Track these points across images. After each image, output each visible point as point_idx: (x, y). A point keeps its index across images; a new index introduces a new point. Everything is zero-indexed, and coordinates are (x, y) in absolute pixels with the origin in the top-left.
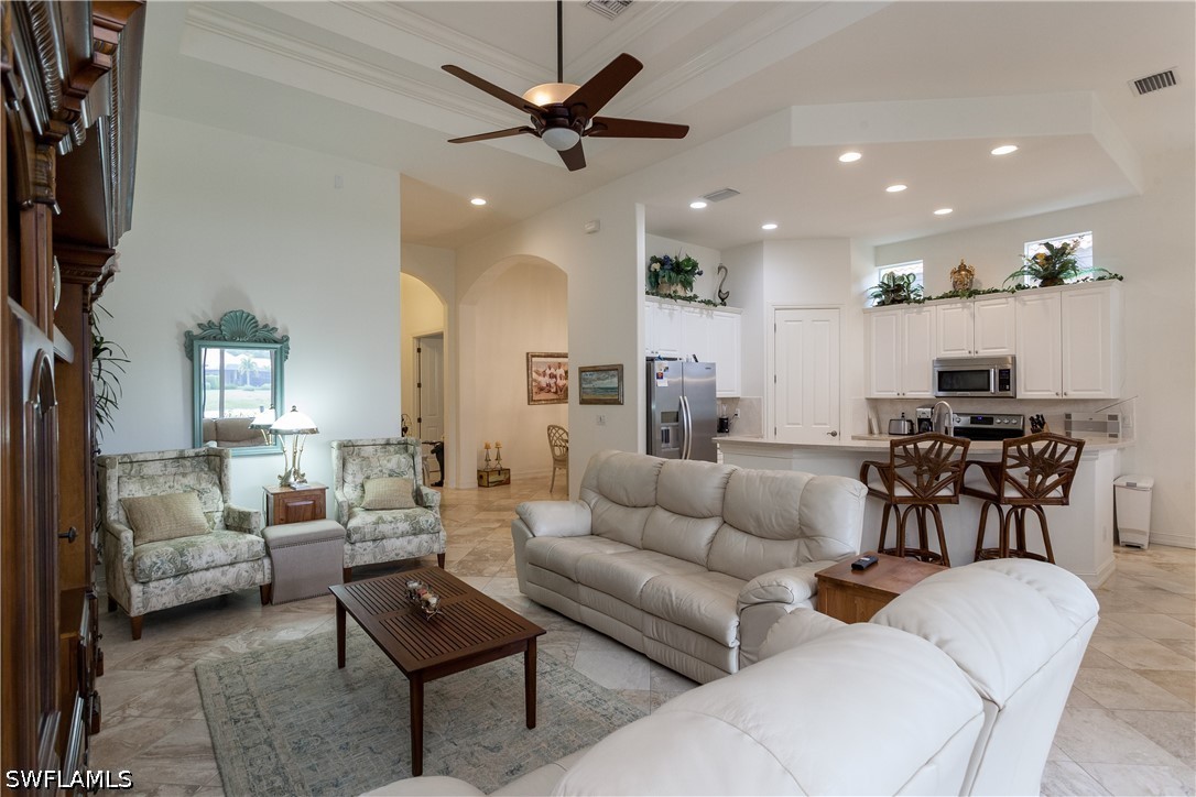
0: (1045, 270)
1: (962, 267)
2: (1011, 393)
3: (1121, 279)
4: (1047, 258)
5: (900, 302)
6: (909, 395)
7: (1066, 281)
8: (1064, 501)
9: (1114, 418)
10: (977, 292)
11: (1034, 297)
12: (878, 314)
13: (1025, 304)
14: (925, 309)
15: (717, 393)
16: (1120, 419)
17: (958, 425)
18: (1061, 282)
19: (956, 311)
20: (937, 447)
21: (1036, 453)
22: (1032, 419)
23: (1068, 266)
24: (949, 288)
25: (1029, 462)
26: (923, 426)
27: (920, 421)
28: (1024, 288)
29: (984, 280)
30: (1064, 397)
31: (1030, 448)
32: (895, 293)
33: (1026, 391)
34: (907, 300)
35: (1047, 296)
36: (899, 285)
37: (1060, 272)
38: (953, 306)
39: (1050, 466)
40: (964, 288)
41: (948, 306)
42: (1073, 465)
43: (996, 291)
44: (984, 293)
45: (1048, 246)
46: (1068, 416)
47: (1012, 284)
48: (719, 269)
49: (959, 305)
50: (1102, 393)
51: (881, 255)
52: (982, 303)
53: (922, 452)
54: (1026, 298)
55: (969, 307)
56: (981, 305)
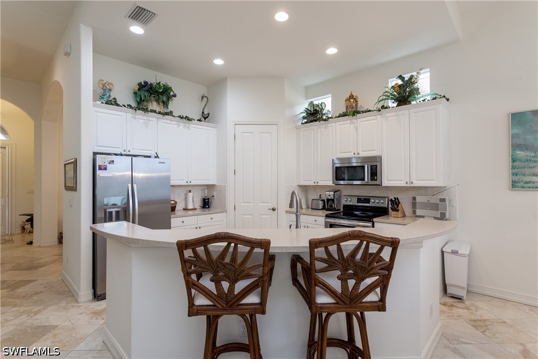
0: (399, 94)
1: (351, 97)
2: (378, 182)
3: (448, 100)
4: (400, 86)
5: (316, 121)
6: (321, 183)
7: (412, 103)
8: (380, 306)
9: (443, 200)
10: (359, 112)
11: (393, 114)
12: (304, 129)
13: (387, 119)
14: (330, 125)
15: (171, 181)
16: (447, 202)
17: (348, 203)
18: (410, 103)
19: (347, 124)
20: (231, 249)
21: (346, 254)
22: (391, 200)
23: (415, 92)
24: (343, 110)
25: (340, 266)
26: (329, 204)
27: (328, 200)
28: (386, 108)
29: (363, 104)
30: (411, 185)
31: (339, 249)
32: (314, 115)
33: (388, 180)
34: (321, 119)
35: (400, 113)
36: (316, 110)
37: (409, 96)
38: (345, 122)
39: (363, 269)
40: (352, 110)
41: (342, 123)
42: (389, 267)
43: (370, 111)
44: (363, 112)
45: (401, 77)
46: (414, 199)
47: (380, 106)
48: (203, 97)
49: (348, 122)
50: (436, 182)
51: (308, 91)
52: (362, 119)
53: (215, 256)
54: (387, 115)
55: (354, 123)
56: (362, 121)
